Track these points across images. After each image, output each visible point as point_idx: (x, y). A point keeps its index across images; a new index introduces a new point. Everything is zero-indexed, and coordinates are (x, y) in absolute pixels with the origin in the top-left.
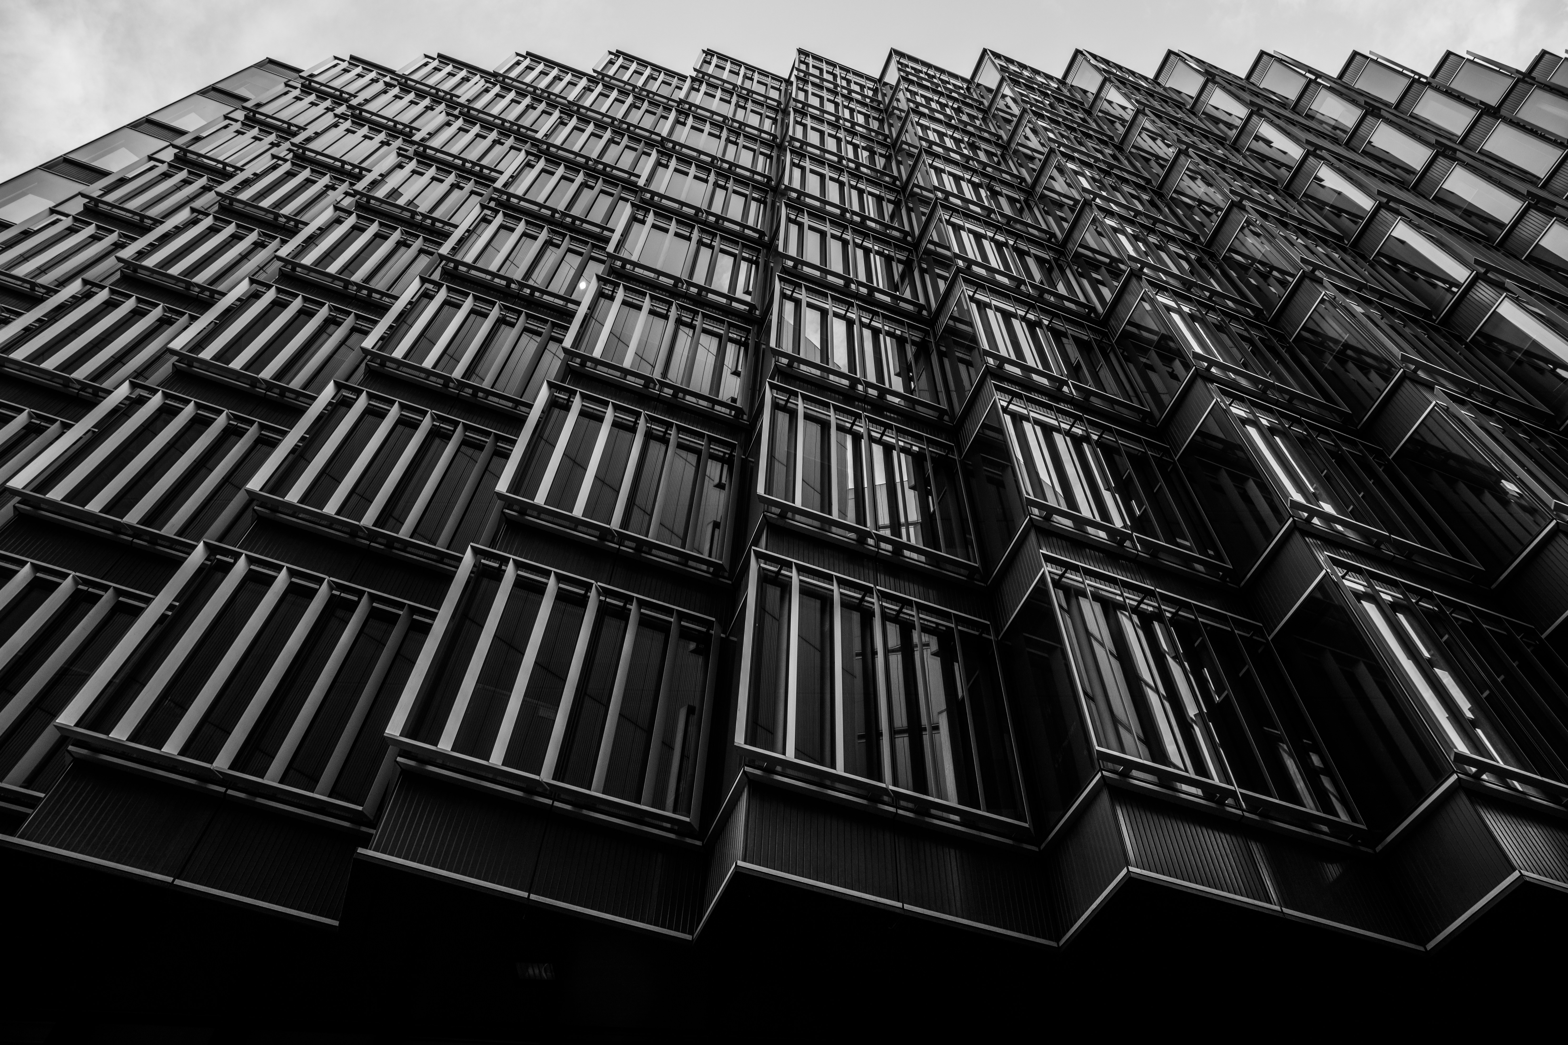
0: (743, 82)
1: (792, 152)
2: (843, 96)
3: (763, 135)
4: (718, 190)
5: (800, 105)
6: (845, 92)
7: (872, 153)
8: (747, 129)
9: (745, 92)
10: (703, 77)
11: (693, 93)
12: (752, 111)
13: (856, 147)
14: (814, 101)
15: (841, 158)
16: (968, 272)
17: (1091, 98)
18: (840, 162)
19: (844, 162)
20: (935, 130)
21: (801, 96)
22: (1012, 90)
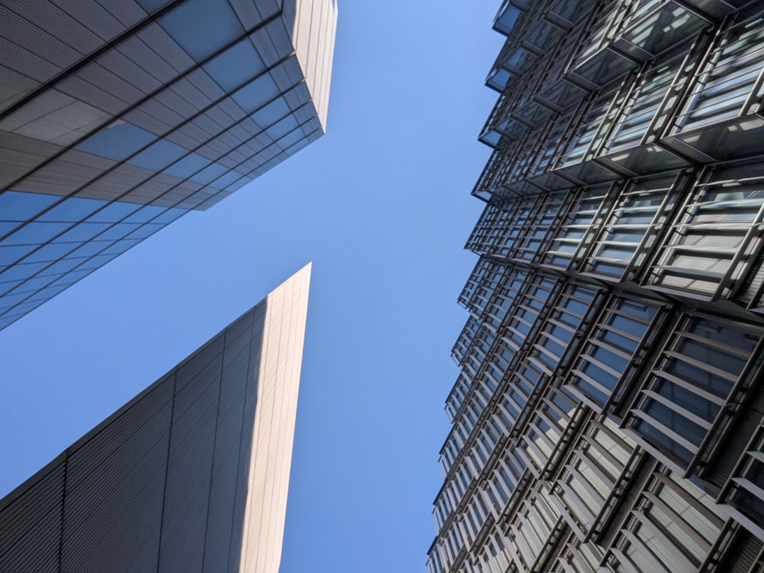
0: (492, 289)
1: (542, 263)
2: (509, 224)
3: (528, 280)
4: (531, 305)
5: (511, 253)
6: (507, 223)
7: (550, 207)
8: (522, 291)
9: (498, 289)
10: (485, 314)
11: (494, 323)
12: (511, 286)
13: (544, 218)
14: (510, 243)
15: (551, 229)
16: (659, 133)
17: (513, 75)
18: (554, 230)
19: (554, 227)
20: (541, 162)
21: (505, 252)
22: (503, 122)
